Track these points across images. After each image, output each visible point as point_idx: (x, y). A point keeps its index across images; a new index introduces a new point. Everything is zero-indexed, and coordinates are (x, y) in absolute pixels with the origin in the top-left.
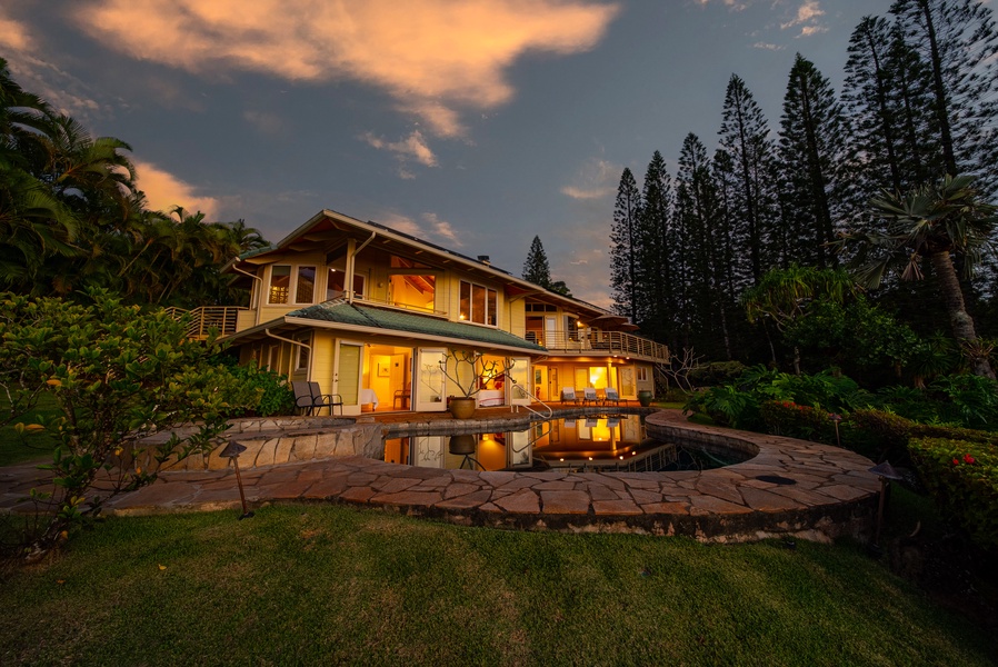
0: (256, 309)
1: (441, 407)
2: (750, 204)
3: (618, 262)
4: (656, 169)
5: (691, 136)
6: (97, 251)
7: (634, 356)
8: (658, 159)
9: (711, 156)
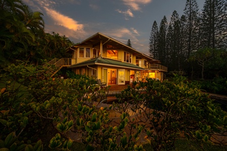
0: (76, 59)
1: (124, 84)
2: (190, 30)
3: (151, 46)
4: (164, 20)
5: (175, 11)
6: (39, 44)
7: (161, 70)
8: (165, 18)
9: (180, 17)
